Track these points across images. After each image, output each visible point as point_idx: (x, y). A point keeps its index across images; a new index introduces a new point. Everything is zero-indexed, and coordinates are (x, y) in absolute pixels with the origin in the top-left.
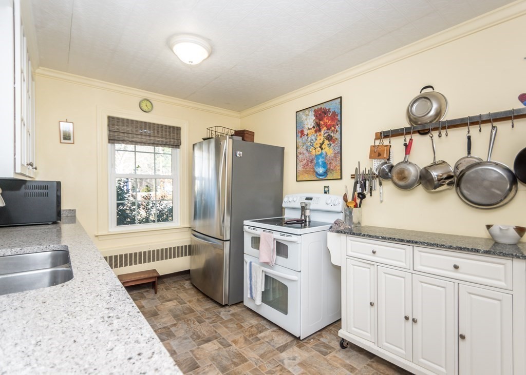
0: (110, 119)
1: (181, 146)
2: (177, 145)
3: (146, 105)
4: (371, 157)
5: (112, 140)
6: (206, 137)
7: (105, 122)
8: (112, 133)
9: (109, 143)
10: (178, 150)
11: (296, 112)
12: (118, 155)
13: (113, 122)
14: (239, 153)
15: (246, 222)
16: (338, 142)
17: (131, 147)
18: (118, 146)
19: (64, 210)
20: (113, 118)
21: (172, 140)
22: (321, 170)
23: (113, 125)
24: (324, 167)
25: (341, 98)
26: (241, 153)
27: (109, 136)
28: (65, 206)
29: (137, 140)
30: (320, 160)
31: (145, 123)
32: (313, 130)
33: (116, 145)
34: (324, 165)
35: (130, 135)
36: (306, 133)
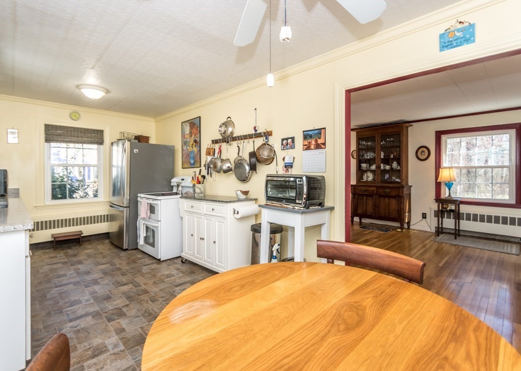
0: (46, 126)
1: (104, 144)
2: (101, 142)
3: (74, 116)
4: (206, 155)
5: (48, 140)
6: (119, 138)
7: (43, 128)
8: (48, 136)
9: (46, 142)
10: (102, 146)
11: (182, 123)
12: (53, 151)
13: (48, 128)
14: (136, 151)
15: (139, 195)
16: (199, 144)
17: (64, 145)
18: (53, 144)
19: (10, 189)
20: (49, 125)
21: (96, 139)
22: (192, 162)
23: (49, 130)
24: (193, 159)
25: (200, 117)
26: (137, 150)
27: (46, 138)
28: (11, 186)
29: (68, 140)
30: (192, 155)
31: (74, 128)
32: (189, 136)
33: (51, 143)
34: (194, 158)
35: (62, 137)
36: (186, 137)
